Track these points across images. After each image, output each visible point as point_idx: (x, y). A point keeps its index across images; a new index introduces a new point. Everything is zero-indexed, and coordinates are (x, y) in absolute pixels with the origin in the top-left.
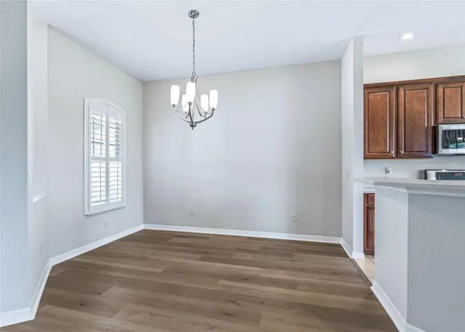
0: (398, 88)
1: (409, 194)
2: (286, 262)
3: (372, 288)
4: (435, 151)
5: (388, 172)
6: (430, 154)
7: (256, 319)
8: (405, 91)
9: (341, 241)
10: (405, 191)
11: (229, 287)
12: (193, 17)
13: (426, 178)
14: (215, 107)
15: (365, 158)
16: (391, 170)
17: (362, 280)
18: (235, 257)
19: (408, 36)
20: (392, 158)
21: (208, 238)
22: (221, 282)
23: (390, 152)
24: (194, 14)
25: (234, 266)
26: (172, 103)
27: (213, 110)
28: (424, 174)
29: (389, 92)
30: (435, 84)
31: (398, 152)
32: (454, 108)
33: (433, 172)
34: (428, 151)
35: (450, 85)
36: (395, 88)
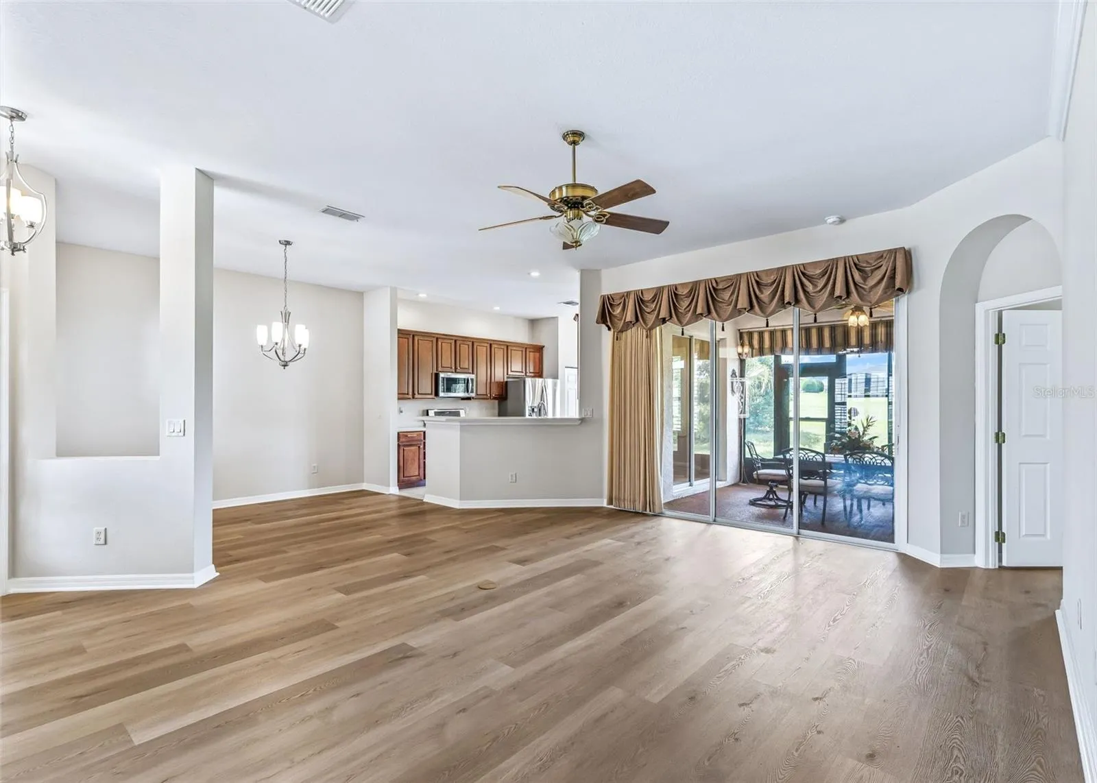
0: (413, 336)
1: (460, 426)
4: (437, 394)
5: (401, 412)
6: (433, 396)
8: (418, 340)
9: (365, 486)
10: (459, 424)
12: (286, 245)
13: (428, 415)
15: (397, 399)
16: (403, 409)
19: (423, 295)
20: (408, 399)
23: (410, 394)
24: (287, 243)
28: (426, 414)
29: (408, 339)
30: (437, 338)
31: (414, 394)
32: (447, 360)
33: (433, 411)
34: (431, 394)
35: (445, 341)
36: (411, 336)
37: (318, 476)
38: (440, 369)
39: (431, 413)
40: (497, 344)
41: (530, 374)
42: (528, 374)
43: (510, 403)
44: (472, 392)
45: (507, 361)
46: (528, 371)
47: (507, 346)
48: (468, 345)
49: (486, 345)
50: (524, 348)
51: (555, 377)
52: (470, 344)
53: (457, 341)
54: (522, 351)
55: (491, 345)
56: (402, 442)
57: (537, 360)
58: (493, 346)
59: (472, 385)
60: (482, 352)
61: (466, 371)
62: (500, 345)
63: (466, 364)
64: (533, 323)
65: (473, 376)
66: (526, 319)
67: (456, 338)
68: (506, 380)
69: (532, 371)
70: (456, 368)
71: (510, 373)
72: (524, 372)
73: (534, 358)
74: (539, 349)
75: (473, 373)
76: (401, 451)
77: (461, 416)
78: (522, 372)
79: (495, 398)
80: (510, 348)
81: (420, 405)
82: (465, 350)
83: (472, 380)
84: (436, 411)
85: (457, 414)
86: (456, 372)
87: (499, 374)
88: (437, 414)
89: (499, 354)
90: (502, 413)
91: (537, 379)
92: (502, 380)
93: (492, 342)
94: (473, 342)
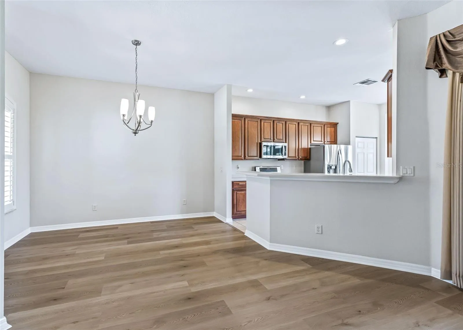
0: (245, 118)
1: (271, 180)
2: (191, 232)
3: (245, 234)
4: (260, 157)
5: (238, 168)
6: (258, 158)
7: (203, 264)
8: (248, 121)
9: (215, 214)
10: (269, 178)
11: (170, 253)
12: (136, 45)
13: (255, 170)
14: (153, 120)
15: (232, 160)
16: (239, 166)
17: (239, 232)
18: (155, 236)
19: (250, 90)
20: (242, 159)
21: (117, 228)
22: (162, 252)
23: (241, 156)
24: (137, 43)
25: (161, 241)
26: (122, 113)
27: (152, 122)
28: (254, 169)
29: (241, 120)
30: (261, 119)
31: (245, 156)
32: (268, 133)
33: (259, 168)
34: (257, 156)
35: (266, 121)
36: (243, 118)
37: (187, 207)
38: (263, 140)
39: (258, 169)
40: (303, 123)
41: (328, 143)
42: (325, 143)
43: (313, 163)
44: (285, 155)
45: (310, 134)
46: (326, 140)
47: (311, 124)
48: (283, 124)
49: (295, 123)
50: (324, 125)
51: (348, 143)
52: (284, 123)
53: (274, 121)
54: (322, 127)
55: (298, 123)
56: (235, 188)
57: (333, 134)
58: (300, 124)
59: (285, 150)
60: (292, 128)
61: (281, 141)
62: (305, 123)
63: (280, 136)
64: (329, 108)
65: (286, 144)
66: (323, 106)
67: (274, 119)
68: (309, 147)
69: (329, 140)
70: (274, 139)
71: (312, 142)
72: (323, 140)
73: (331, 132)
74: (335, 125)
75: (286, 142)
76: (235, 194)
77: (278, 172)
78: (321, 141)
79: (301, 159)
80: (312, 125)
81: (251, 164)
82: (280, 126)
83: (285, 147)
84: (261, 167)
85: (275, 170)
86: (274, 141)
87: (305, 144)
88: (262, 170)
89: (304, 129)
90: (307, 170)
91: (333, 145)
92: (307, 147)
93: (299, 121)
94: (286, 121)
